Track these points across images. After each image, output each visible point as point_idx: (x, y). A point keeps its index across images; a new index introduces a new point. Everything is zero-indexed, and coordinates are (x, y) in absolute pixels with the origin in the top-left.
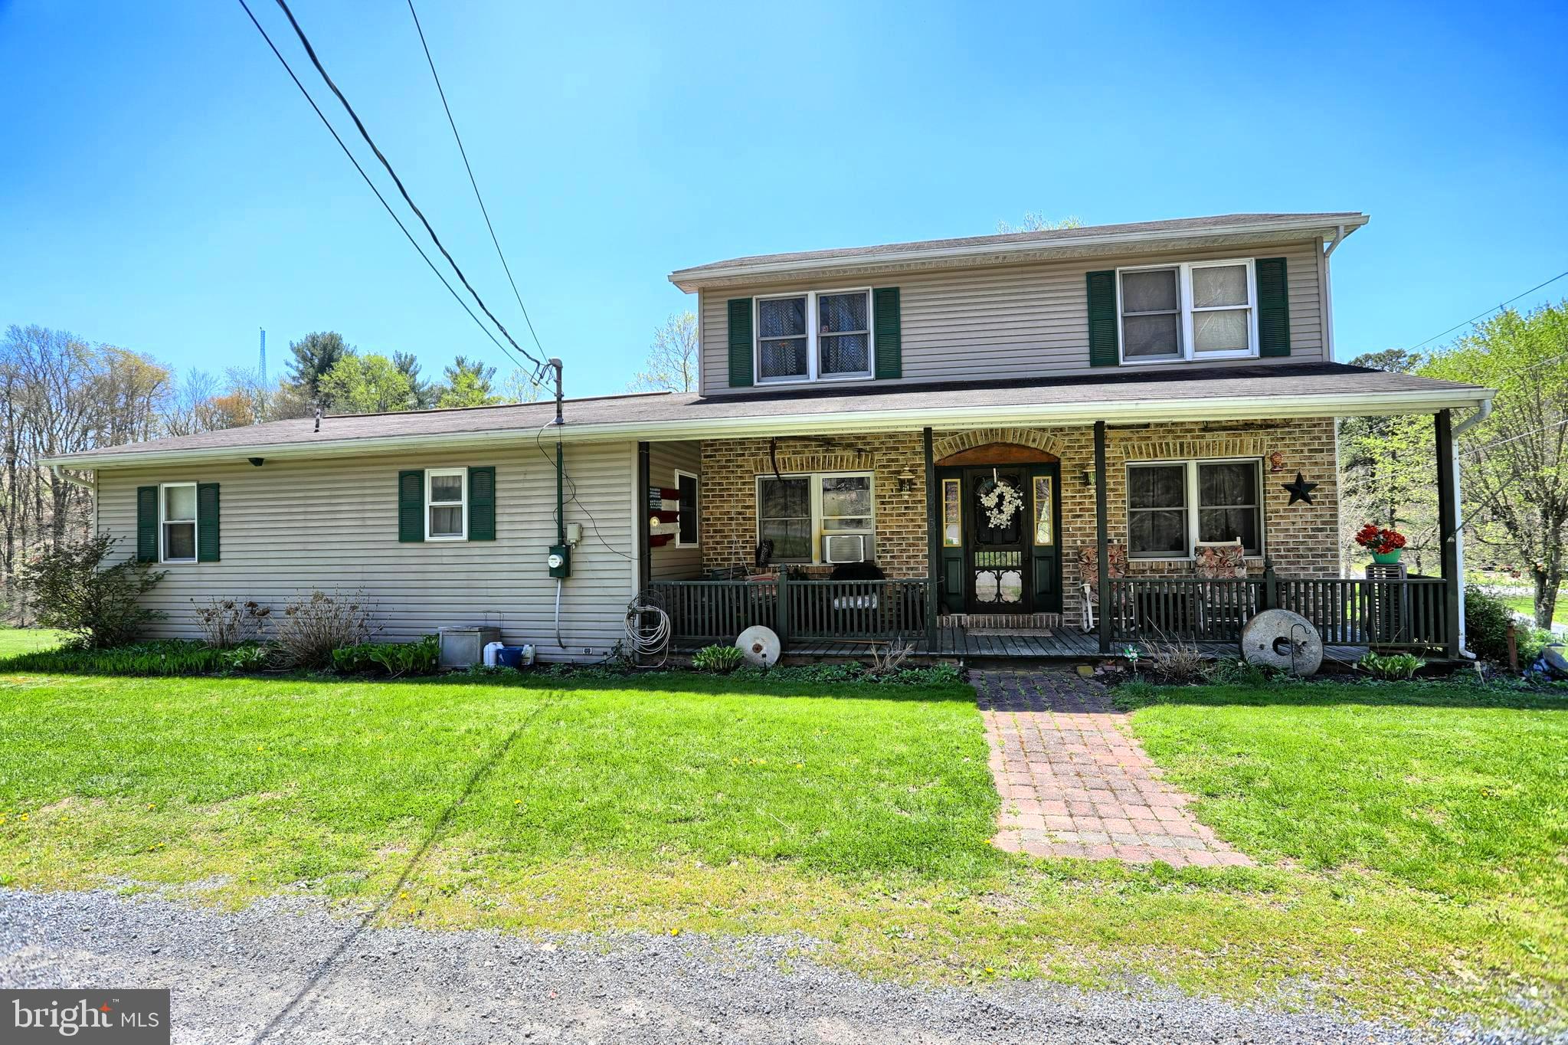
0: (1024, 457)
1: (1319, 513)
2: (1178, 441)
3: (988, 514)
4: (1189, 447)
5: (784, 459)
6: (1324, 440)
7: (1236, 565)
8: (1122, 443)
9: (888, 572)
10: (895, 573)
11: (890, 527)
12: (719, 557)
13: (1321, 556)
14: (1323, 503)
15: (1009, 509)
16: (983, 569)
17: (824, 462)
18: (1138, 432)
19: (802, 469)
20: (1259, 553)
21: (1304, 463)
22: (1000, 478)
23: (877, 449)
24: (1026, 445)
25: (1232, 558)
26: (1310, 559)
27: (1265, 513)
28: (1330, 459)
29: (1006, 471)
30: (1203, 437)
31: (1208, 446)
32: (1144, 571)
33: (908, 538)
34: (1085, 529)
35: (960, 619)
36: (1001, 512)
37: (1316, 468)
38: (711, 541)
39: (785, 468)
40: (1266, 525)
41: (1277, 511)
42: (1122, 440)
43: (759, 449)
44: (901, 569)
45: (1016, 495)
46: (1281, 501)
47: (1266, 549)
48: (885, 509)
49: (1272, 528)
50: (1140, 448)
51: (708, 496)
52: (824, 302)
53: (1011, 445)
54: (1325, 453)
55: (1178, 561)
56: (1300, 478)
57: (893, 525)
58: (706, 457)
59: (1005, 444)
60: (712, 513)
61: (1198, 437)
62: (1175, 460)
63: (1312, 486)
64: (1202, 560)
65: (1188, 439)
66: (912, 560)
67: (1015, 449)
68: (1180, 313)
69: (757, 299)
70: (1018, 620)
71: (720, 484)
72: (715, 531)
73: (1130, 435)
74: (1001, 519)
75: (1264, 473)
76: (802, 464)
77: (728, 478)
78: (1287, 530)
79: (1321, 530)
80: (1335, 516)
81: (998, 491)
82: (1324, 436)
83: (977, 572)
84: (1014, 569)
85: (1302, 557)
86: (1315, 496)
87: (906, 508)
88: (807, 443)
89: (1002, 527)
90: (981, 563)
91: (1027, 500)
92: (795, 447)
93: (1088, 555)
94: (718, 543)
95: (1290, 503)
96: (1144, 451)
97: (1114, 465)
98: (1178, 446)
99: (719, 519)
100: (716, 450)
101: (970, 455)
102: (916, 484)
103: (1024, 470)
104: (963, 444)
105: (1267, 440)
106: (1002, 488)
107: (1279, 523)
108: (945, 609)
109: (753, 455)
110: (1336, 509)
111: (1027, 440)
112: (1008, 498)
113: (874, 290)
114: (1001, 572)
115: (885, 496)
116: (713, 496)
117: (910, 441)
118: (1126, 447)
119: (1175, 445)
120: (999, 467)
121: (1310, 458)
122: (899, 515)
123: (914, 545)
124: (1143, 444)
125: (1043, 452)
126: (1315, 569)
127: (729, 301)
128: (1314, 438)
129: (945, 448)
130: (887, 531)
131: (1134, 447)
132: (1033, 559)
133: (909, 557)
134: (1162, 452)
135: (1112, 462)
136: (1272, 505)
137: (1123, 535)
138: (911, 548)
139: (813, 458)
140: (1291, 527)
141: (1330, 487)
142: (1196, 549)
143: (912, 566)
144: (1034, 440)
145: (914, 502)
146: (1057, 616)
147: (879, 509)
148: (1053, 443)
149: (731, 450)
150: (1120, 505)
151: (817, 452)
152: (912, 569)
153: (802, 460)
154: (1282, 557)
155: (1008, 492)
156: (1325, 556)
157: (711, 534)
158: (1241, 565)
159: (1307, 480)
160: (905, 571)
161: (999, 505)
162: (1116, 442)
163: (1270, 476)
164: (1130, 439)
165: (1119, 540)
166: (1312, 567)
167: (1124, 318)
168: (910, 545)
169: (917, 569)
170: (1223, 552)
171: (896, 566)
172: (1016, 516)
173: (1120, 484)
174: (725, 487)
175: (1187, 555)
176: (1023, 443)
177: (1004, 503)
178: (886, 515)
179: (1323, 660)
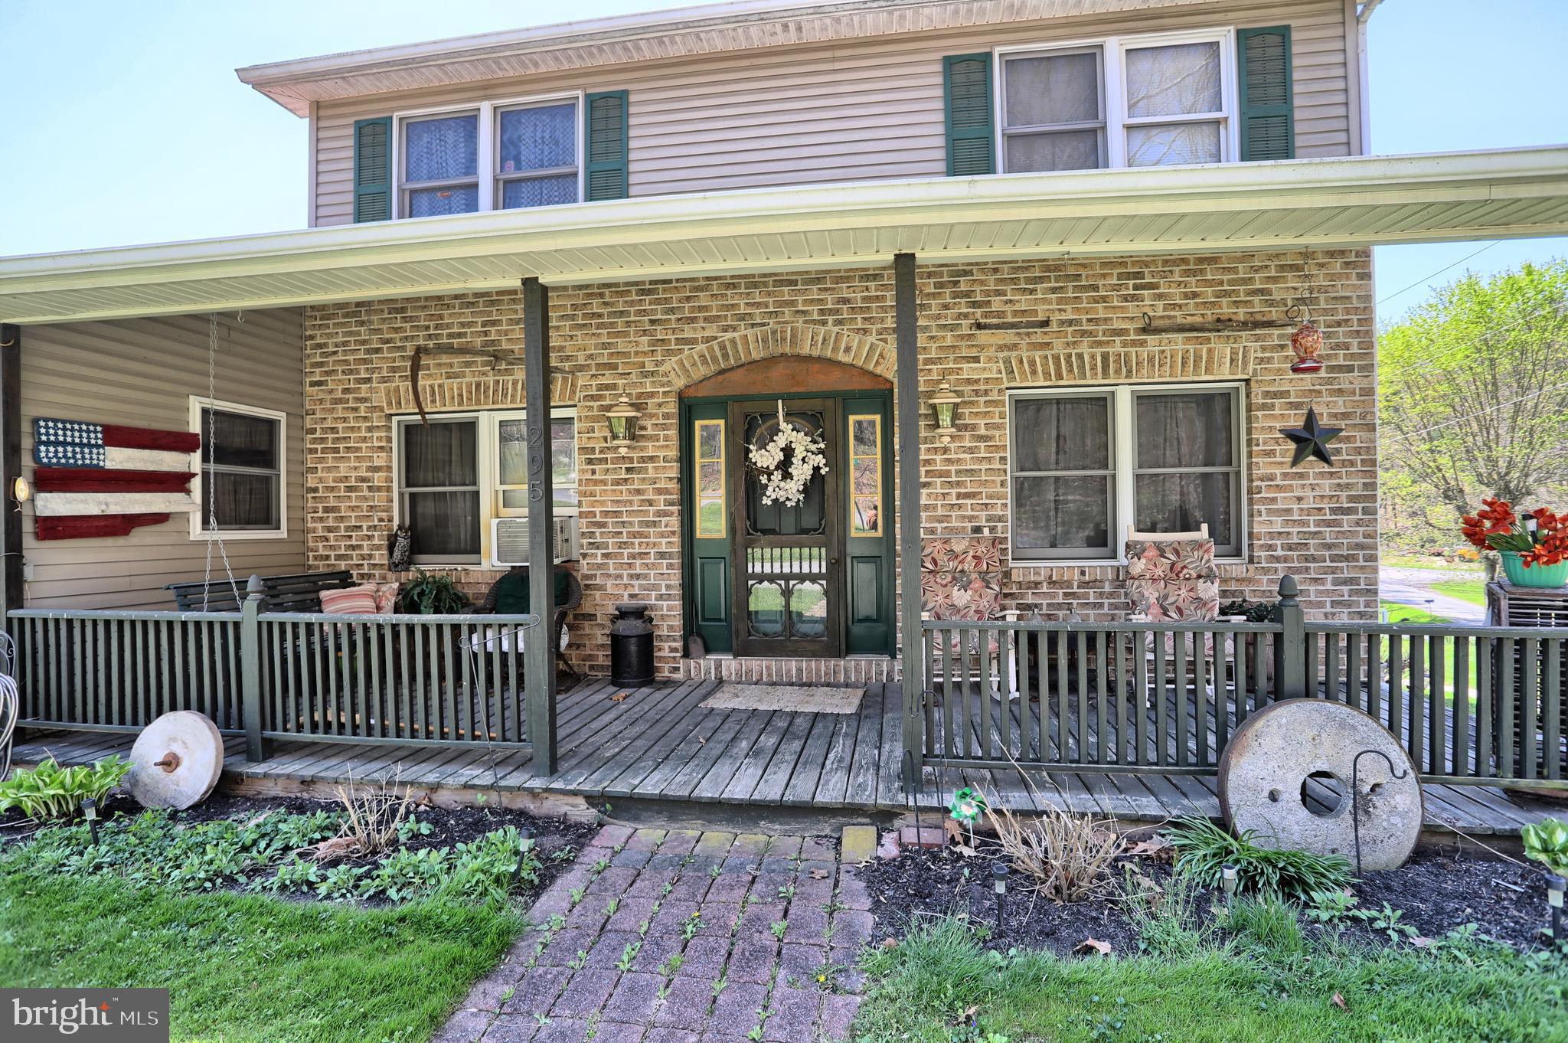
0: (833, 381)
1: (1344, 481)
2: (1098, 351)
3: (764, 479)
4: (1117, 361)
5: (432, 387)
6: (1355, 350)
7: (1199, 577)
8: (1001, 355)
9: (598, 581)
10: (610, 583)
11: (602, 503)
12: (332, 554)
13: (1347, 558)
14: (1352, 463)
15: (801, 472)
16: (761, 578)
17: (495, 391)
18: (1028, 334)
19: (461, 403)
20: (1238, 553)
21: (1319, 392)
22: (788, 415)
23: (581, 368)
24: (834, 357)
25: (1193, 564)
26: (1328, 563)
27: (1250, 480)
28: (1365, 383)
29: (798, 405)
30: (1143, 343)
31: (1151, 360)
32: (1037, 584)
33: (631, 523)
34: (935, 507)
35: (718, 666)
36: (787, 476)
37: (1340, 400)
38: (319, 525)
39: (433, 401)
40: (1251, 502)
41: (1272, 478)
42: (1001, 348)
43: (394, 370)
44: (620, 577)
45: (813, 447)
46: (1278, 459)
47: (1251, 546)
48: (594, 472)
49: (1262, 508)
50: (1032, 363)
51: (316, 451)
52: (506, 119)
53: (809, 359)
54: (1356, 373)
55: (1098, 566)
56: (1311, 417)
57: (606, 498)
58: (313, 384)
59: (798, 358)
60: (321, 480)
61: (1134, 343)
62: (1092, 386)
63: (1333, 433)
64: (1139, 566)
65: (1117, 347)
66: (638, 562)
67: (816, 367)
68: (1104, 128)
69: (401, 119)
70: (818, 670)
71: (333, 430)
72: (326, 510)
73: (1017, 340)
74: (787, 491)
75: (1249, 409)
76: (461, 395)
77: (345, 420)
78: (1288, 511)
79: (1348, 511)
80: (1372, 486)
81: (781, 440)
82: (1355, 342)
83: (750, 582)
84: (813, 578)
85: (1314, 559)
86: (1338, 451)
87: (628, 470)
88: (468, 358)
89: (789, 504)
90: (758, 569)
91: (836, 454)
92: (451, 365)
93: (935, 555)
94: (329, 530)
95: (1294, 463)
96: (1039, 369)
97: (986, 393)
98: (1099, 359)
99: (332, 489)
100: (327, 373)
101: (738, 376)
102: (643, 428)
103: (830, 403)
104: (725, 356)
105: (1254, 350)
106: (787, 434)
107: (1274, 500)
108: (696, 646)
109: (384, 379)
110: (1374, 474)
111: (835, 349)
112: (799, 452)
113: (587, 96)
114: (792, 583)
115: (593, 449)
116: (324, 450)
117: (636, 353)
118: (1007, 362)
119: (1093, 357)
120: (787, 398)
121: (1329, 381)
122: (617, 482)
123: (641, 535)
124: (1038, 356)
125: (864, 372)
126: (1336, 582)
127: (356, 122)
128: (1338, 346)
129: (694, 364)
130: (597, 510)
131: (1021, 362)
132: (849, 560)
133: (633, 556)
134: (1071, 370)
135: (982, 387)
136: (1263, 466)
137: (1000, 519)
138: (637, 541)
139: (478, 385)
140: (1295, 507)
141: (1364, 435)
142: (1128, 546)
143: (638, 571)
144: (848, 350)
145: (642, 459)
146: (885, 659)
147: (583, 471)
148: (881, 355)
149: (351, 372)
150: (997, 465)
151: (484, 374)
152: (638, 577)
153: (460, 389)
154: (1277, 559)
155: (801, 443)
156: (1354, 558)
157: (320, 514)
158: (1209, 577)
159: (1324, 421)
160: (626, 581)
161: (785, 466)
162: (991, 352)
163: (1260, 414)
164: (1015, 347)
165: (992, 529)
166: (1330, 577)
167: (1010, 138)
168: (634, 535)
169: (646, 577)
170: (1177, 552)
171: (612, 571)
172: (815, 484)
173: (998, 427)
174: (341, 435)
175: (1114, 556)
176: (829, 354)
177: (794, 460)
178: (596, 482)
179: (1423, 825)
